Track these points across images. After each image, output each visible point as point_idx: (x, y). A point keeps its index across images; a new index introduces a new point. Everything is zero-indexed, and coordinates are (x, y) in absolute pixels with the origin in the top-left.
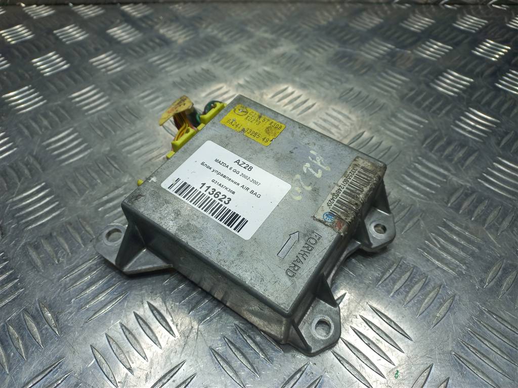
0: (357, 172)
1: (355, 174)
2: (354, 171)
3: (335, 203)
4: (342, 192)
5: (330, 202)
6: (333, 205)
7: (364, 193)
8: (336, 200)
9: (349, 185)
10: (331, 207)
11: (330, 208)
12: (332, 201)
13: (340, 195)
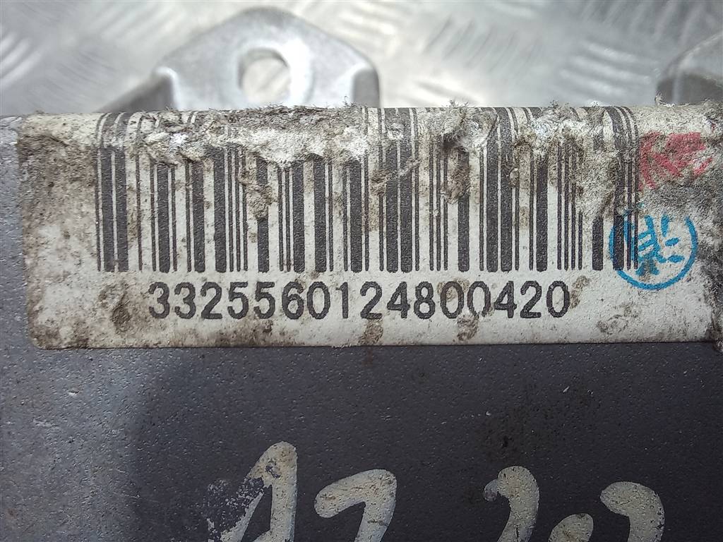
0: (172, 279)
1: (196, 279)
2: (175, 300)
3: (522, 274)
4: (413, 279)
5: (540, 306)
6: (545, 279)
7: (318, 148)
8: (496, 281)
9: (320, 267)
10: (569, 277)
11: (583, 282)
12: (521, 300)
13: (436, 278)
